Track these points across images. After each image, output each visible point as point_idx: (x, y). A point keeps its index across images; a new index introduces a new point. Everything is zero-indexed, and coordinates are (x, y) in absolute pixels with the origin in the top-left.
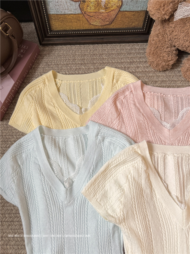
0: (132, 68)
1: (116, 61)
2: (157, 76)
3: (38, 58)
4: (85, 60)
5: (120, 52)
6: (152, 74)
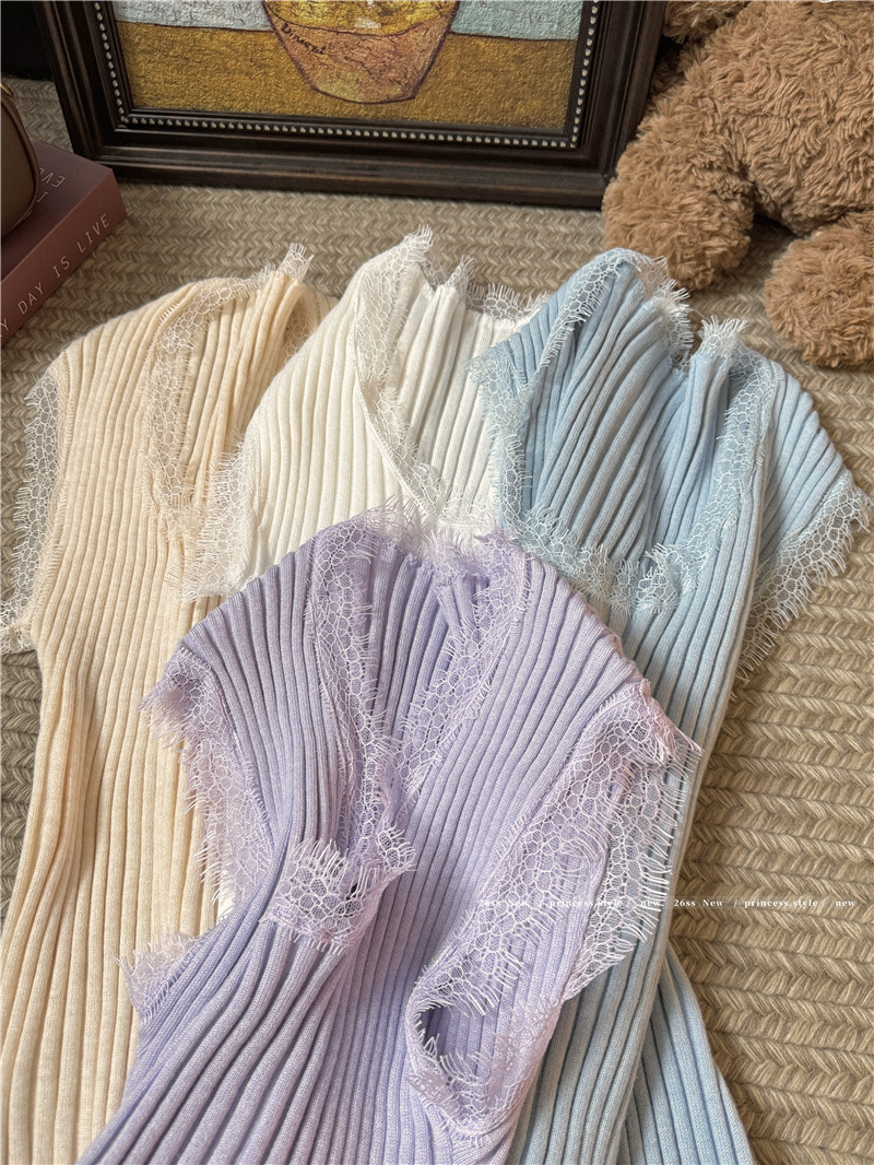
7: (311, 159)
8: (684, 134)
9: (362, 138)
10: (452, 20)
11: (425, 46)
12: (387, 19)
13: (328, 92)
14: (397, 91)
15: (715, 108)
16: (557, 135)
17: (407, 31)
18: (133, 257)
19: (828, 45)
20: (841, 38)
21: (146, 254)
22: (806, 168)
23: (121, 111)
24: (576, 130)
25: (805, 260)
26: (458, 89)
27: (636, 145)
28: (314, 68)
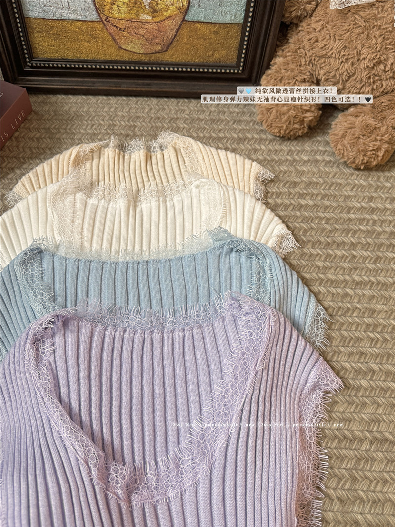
0: (243, 150)
1: (207, 135)
2: (297, 171)
3: (29, 118)
4: (136, 129)
5: (217, 117)
6: (287, 166)
7: (119, 80)
8: (292, 66)
9: (143, 70)
10: (186, 15)
11: (172, 27)
12: (155, 14)
13: (127, 49)
14: (159, 48)
15: (306, 54)
16: (234, 67)
17: (164, 20)
18: (38, 130)
19: (357, 25)
20: (363, 22)
21: (45, 128)
22: (347, 81)
23: (28, 60)
24: (242, 64)
25: (348, 122)
26: (188, 46)
27: (269, 71)
28: (120, 38)
